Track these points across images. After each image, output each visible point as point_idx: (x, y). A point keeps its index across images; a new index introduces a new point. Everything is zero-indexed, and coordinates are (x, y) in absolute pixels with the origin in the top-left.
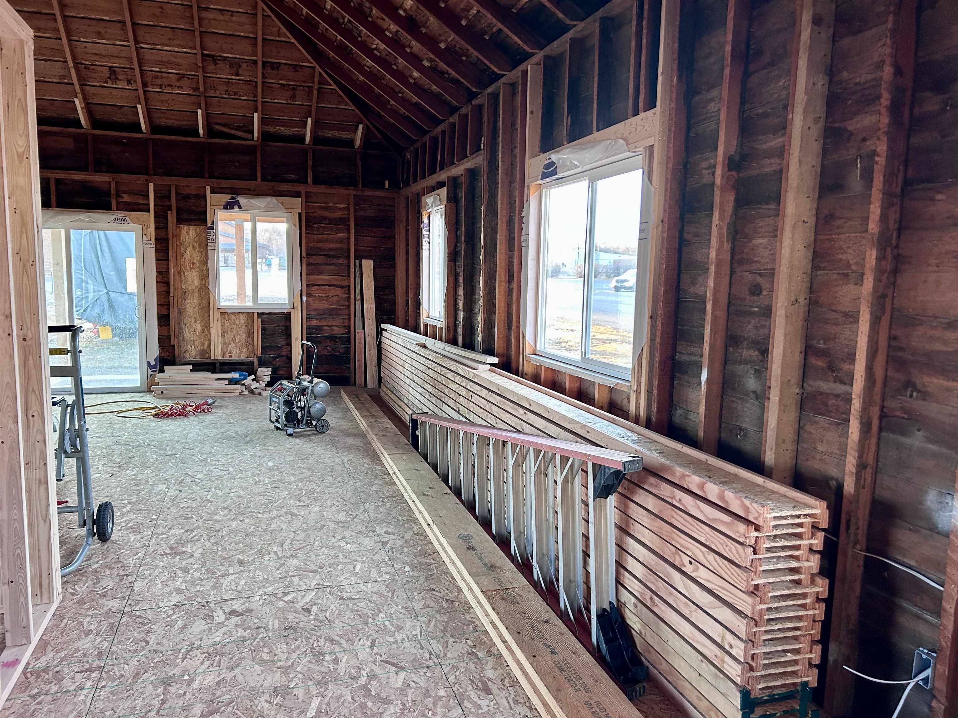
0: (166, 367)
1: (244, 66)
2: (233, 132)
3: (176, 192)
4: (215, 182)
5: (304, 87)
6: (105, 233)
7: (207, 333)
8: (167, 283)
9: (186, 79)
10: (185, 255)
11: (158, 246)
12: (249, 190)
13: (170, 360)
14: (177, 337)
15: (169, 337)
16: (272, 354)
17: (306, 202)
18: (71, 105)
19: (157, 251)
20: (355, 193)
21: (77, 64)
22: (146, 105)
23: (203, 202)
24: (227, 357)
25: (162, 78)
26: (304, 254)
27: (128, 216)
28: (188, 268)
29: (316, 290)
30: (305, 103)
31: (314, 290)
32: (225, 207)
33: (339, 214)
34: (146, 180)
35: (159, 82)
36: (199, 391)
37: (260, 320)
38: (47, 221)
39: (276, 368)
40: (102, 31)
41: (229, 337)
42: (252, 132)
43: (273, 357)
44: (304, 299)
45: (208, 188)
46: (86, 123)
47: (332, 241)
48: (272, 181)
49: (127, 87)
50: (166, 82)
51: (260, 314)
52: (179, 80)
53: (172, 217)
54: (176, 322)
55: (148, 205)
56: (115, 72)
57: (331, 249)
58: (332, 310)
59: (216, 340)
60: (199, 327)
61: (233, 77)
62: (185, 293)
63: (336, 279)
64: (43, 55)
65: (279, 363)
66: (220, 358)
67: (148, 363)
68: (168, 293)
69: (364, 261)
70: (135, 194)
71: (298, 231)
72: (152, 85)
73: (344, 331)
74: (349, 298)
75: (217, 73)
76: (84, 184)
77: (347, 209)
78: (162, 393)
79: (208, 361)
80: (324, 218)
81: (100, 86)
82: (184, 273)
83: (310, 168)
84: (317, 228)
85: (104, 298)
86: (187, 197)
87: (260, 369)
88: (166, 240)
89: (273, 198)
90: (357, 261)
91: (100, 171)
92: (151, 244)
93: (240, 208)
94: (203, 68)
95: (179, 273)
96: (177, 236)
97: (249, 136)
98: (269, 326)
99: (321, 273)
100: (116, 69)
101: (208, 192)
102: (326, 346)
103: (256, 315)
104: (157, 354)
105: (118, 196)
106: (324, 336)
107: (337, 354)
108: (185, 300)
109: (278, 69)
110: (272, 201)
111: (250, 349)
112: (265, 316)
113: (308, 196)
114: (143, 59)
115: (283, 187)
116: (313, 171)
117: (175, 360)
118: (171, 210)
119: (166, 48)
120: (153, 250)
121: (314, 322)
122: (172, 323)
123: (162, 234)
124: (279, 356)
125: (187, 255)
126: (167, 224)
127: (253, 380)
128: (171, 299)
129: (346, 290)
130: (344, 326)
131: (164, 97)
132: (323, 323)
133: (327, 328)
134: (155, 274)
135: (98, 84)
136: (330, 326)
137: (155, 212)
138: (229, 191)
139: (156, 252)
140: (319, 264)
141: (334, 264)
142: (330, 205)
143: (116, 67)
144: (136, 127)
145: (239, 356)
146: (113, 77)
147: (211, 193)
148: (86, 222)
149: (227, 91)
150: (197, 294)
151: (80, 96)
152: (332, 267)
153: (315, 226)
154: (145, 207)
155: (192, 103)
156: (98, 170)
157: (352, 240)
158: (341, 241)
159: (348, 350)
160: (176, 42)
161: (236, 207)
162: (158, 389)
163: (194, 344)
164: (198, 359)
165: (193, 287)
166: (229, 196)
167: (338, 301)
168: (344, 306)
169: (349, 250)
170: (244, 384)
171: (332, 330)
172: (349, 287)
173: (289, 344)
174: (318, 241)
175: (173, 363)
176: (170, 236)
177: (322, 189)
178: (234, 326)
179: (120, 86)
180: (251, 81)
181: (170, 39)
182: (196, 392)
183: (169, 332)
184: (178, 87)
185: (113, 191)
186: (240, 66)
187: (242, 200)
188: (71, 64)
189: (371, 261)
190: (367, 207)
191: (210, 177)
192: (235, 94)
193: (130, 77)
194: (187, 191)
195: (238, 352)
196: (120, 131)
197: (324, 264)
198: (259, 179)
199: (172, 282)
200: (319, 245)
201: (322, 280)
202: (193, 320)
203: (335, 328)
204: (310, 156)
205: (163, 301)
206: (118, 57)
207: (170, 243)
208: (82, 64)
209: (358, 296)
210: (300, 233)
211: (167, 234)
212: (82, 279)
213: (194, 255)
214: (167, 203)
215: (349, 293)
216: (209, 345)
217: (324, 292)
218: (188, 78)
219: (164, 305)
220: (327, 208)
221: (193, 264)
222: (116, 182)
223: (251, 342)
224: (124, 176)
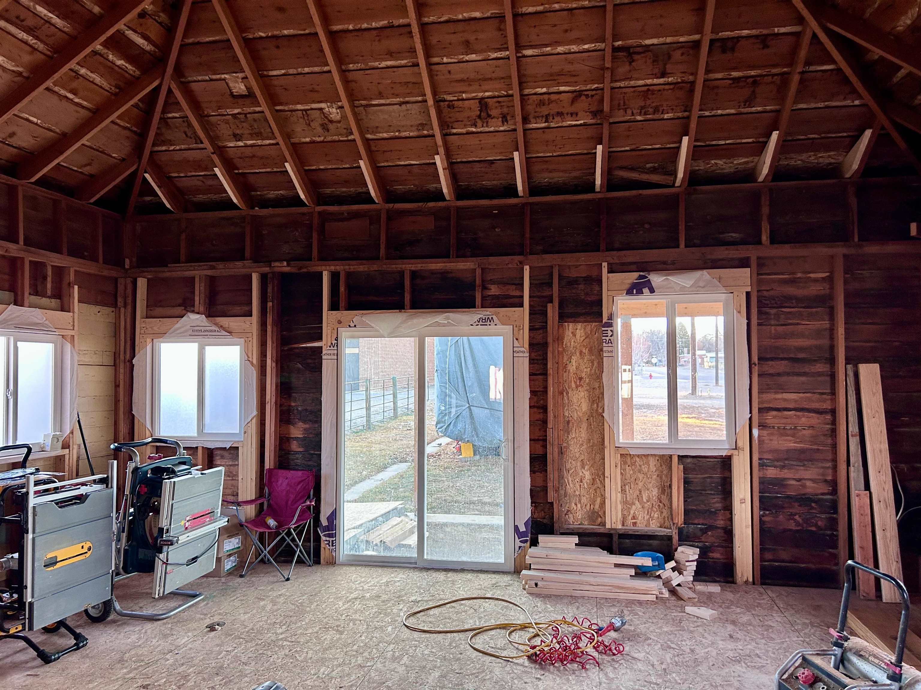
0: (541, 538)
1: (677, 55)
2: (644, 177)
3: (560, 275)
4: (616, 256)
5: (774, 75)
6: (469, 340)
7: (599, 485)
8: (544, 409)
9: (583, 98)
10: (569, 367)
11: (533, 355)
12: (665, 263)
13: (545, 525)
14: (557, 491)
15: (545, 489)
16: (699, 523)
17: (758, 274)
18: (431, 170)
19: (532, 361)
20: (845, 251)
21: (438, 102)
22: (526, 153)
23: (597, 288)
24: (629, 527)
25: (550, 102)
26: (755, 359)
27: (497, 314)
28: (573, 385)
29: (774, 417)
30: (768, 108)
31: (770, 418)
32: (629, 292)
33: (814, 290)
34: (521, 263)
35: (545, 111)
36: (591, 588)
37: (681, 467)
38: (398, 327)
39: (707, 547)
40: (472, 38)
41: (631, 494)
42: (674, 173)
43: (701, 529)
44: (755, 432)
45: (605, 264)
46: (449, 192)
47: (802, 335)
48: (700, 246)
49: (502, 129)
50: (554, 109)
51: (681, 458)
52: (573, 101)
53: (552, 311)
54: (556, 467)
55: (522, 297)
56: (486, 105)
57: (801, 349)
58: (802, 451)
59: (613, 498)
60: (587, 475)
61: (656, 81)
62: (568, 422)
63: (809, 400)
64: (397, 96)
65: (712, 539)
66: (620, 527)
67: (516, 528)
68: (545, 422)
69: (863, 368)
70: (506, 284)
71: (746, 321)
72: (535, 117)
73: (826, 489)
74: (834, 432)
75: (630, 79)
76: (444, 274)
77: (830, 280)
78: (536, 585)
79: (601, 530)
80: (789, 298)
81: (468, 133)
82: (567, 393)
83: (765, 218)
84: (775, 314)
85: (466, 413)
86: (572, 282)
87: (680, 549)
88: (544, 345)
89: (705, 272)
90: (849, 367)
91: (464, 256)
92: (523, 352)
93: (652, 291)
94: (613, 70)
95: (561, 393)
96: (559, 339)
97: (667, 179)
98: (696, 477)
99: (782, 389)
100: (489, 100)
101: (605, 270)
102: (792, 515)
103: (675, 460)
104: (527, 515)
105: (484, 288)
106: (789, 497)
107: (813, 529)
108: (568, 433)
109: (733, 49)
110: (704, 275)
111: (665, 514)
112: (689, 460)
113: (761, 263)
114: (524, 75)
115: (721, 252)
116: (771, 224)
117: (552, 526)
118: (551, 301)
119: (560, 49)
120: (527, 361)
121: (772, 473)
122: (549, 468)
123: (539, 338)
124: (711, 528)
125: (572, 367)
126: (546, 322)
127: (673, 569)
128: (549, 432)
129: (829, 417)
130: (826, 481)
131: (549, 136)
132: (786, 474)
133: (793, 482)
134: (528, 395)
135: (464, 131)
136: (799, 480)
137: (530, 306)
138: (634, 267)
139: (530, 363)
140: (779, 375)
141: (805, 374)
142: (799, 275)
143: (489, 97)
144: (512, 190)
145: (648, 525)
146: (483, 114)
147: (609, 272)
148: (444, 325)
149: (642, 108)
150: (584, 425)
151: (441, 150)
152: (803, 379)
153: (773, 311)
154: (516, 300)
155: (588, 138)
156: (461, 255)
157: (841, 331)
158: (818, 333)
159: (833, 523)
160: (574, 35)
161: (646, 290)
162: (531, 578)
163: (580, 501)
164: (587, 526)
165: (581, 415)
166: (636, 275)
167: (813, 437)
168: (825, 445)
169: (832, 348)
170: (659, 577)
171: (804, 486)
172: (833, 412)
173: (728, 508)
174: (777, 337)
175: (550, 530)
176: (550, 340)
177: (786, 250)
178: (641, 476)
179: (492, 129)
180: (683, 82)
181: (566, 31)
182: (588, 587)
183: (545, 480)
184: (572, 114)
185: (478, 281)
186: (669, 57)
187: (656, 279)
188: (431, 102)
189: (875, 368)
190: (866, 273)
191: (608, 250)
192: (656, 110)
193: (505, 110)
194: (574, 274)
195: (647, 517)
196: (491, 198)
197: (788, 374)
198: (682, 245)
199: (550, 407)
200: (781, 343)
201: (785, 400)
202: (579, 464)
203: (809, 484)
204: (765, 201)
205: (538, 434)
206: (491, 79)
207: (550, 349)
208: (445, 101)
209: (854, 428)
210: (749, 325)
211: (546, 337)
212: (446, 393)
213: (582, 367)
214: (547, 293)
215: (834, 422)
216: (603, 504)
217: (789, 421)
218: (587, 96)
219: (538, 440)
220: (793, 282)
221: (581, 379)
222: (482, 269)
223: (666, 502)
224: (492, 259)
